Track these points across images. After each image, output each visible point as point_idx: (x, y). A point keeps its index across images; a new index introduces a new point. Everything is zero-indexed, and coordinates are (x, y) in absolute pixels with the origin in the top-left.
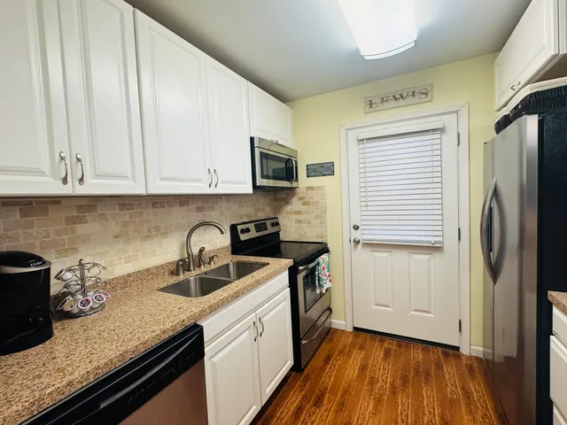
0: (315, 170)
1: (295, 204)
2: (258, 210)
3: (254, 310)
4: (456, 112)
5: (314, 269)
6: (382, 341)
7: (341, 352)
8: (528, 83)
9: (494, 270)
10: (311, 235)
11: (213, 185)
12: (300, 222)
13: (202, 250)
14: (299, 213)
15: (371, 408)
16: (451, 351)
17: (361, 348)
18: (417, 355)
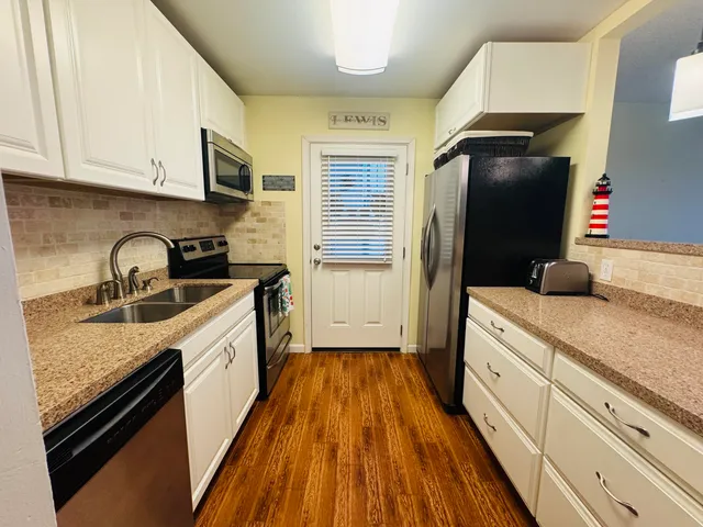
0: (272, 183)
1: (248, 221)
2: (200, 225)
3: (224, 335)
4: (407, 144)
5: (277, 291)
6: (339, 356)
7: (304, 373)
8: (461, 130)
9: (430, 277)
10: (268, 257)
11: (158, 182)
12: (254, 241)
13: (134, 271)
14: (254, 231)
15: (339, 411)
16: (393, 352)
17: (322, 365)
18: (370, 361)
